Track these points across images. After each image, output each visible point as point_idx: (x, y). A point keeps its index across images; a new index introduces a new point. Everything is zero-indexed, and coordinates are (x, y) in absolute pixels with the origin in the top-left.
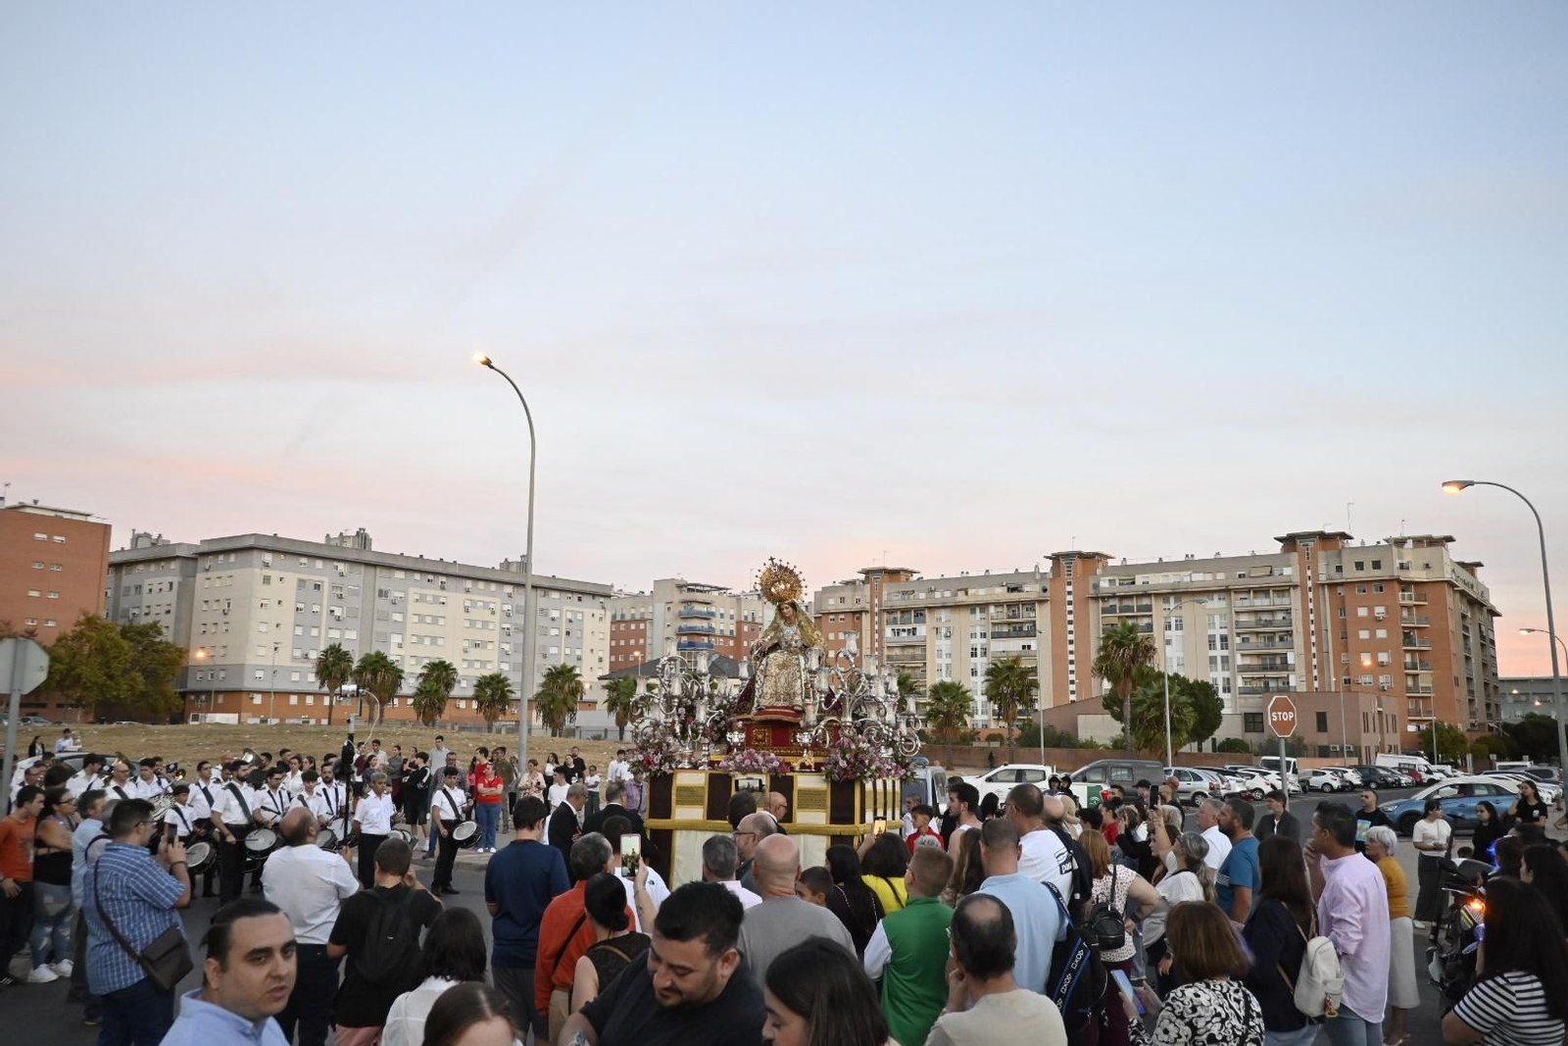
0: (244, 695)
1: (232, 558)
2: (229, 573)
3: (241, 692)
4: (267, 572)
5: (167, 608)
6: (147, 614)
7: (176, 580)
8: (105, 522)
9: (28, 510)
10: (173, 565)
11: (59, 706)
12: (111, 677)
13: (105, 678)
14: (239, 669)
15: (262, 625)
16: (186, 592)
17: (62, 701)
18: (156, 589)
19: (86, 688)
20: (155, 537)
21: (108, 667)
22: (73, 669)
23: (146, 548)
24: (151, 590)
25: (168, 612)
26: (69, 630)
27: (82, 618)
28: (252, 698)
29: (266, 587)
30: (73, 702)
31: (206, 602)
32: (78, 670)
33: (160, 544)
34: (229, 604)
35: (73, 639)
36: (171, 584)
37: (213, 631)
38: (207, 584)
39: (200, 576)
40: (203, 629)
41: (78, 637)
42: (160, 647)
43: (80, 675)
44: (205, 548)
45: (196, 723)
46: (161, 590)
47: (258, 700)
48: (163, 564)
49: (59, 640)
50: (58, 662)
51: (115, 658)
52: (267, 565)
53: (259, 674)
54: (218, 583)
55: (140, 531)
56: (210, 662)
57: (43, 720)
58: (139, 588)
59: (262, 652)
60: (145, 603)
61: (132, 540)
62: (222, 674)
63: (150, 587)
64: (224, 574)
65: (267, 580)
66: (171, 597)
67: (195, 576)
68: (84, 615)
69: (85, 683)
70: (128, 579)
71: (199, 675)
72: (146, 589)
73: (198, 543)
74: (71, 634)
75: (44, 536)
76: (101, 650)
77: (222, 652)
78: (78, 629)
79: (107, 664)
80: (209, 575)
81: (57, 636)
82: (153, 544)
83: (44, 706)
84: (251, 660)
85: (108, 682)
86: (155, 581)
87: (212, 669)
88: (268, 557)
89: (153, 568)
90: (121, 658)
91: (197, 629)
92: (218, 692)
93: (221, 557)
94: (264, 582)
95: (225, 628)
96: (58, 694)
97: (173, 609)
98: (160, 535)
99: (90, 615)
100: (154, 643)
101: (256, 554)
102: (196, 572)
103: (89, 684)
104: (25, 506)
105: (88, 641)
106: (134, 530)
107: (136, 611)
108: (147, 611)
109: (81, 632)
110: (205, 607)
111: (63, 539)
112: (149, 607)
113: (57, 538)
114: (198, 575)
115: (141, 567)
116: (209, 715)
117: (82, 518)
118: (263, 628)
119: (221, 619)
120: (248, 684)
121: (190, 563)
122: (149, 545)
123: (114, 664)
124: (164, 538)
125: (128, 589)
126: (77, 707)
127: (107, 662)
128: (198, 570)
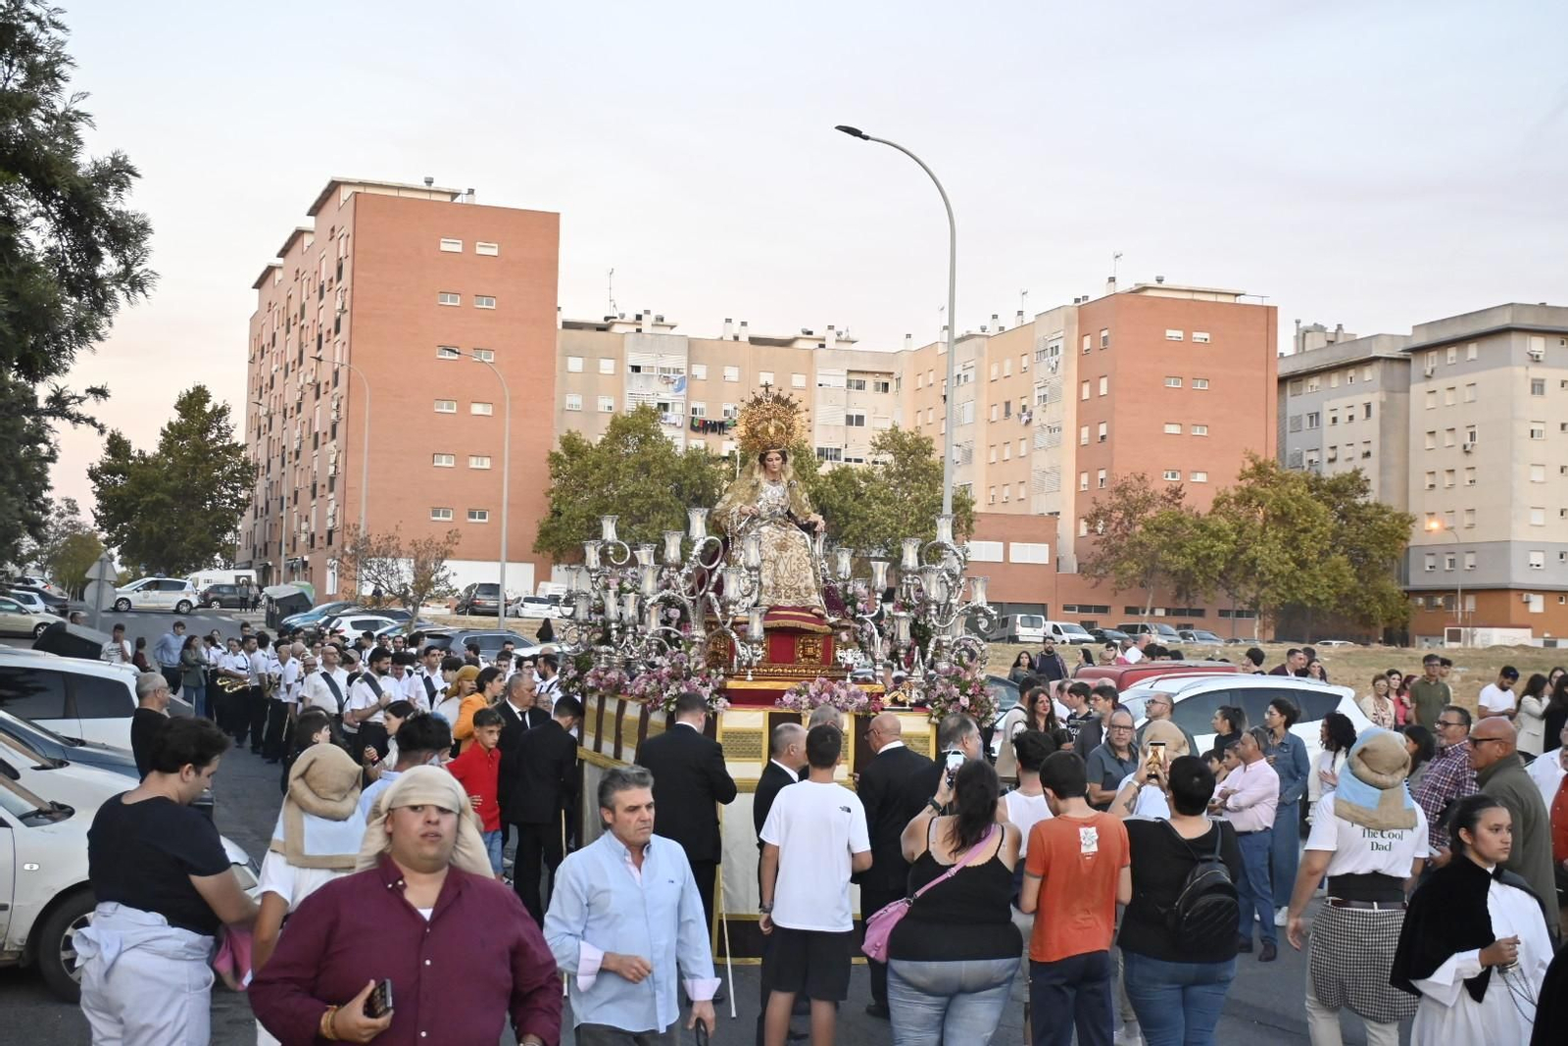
0: (1513, 596)
1: (1472, 351)
2: (1471, 378)
3: (1507, 590)
4: (1537, 372)
5: (1365, 449)
6: (1332, 460)
7: (1376, 399)
8: (1267, 303)
9: (1150, 293)
10: (1369, 374)
11: (1223, 613)
12: (1302, 564)
13: (1292, 565)
14: (1501, 549)
15: (1535, 469)
16: (1394, 420)
17: (1228, 604)
18: (1343, 417)
19: (1263, 584)
20: (1332, 329)
21: (1297, 548)
22: (1243, 551)
23: (1320, 349)
24: (1334, 420)
25: (1367, 455)
26: (1231, 486)
27: (1249, 465)
28: (1527, 602)
29: (1537, 399)
30: (1246, 607)
31: (1432, 433)
32: (1251, 553)
33: (1341, 340)
34: (1472, 436)
35: (1237, 502)
36: (1368, 407)
37: (1447, 484)
38: (1430, 402)
39: (1418, 389)
40: (1428, 481)
41: (1245, 498)
42: (1369, 512)
43: (1253, 561)
44: (1422, 340)
45: (1455, 645)
46: (1351, 418)
47: (1537, 604)
48: (1351, 373)
49: (1217, 504)
50: (1219, 539)
51: (1305, 531)
52: (1536, 360)
53: (1537, 558)
54: (1449, 398)
55: (1306, 323)
56: (1450, 539)
57: (1208, 635)
58: (1315, 417)
59: (1538, 518)
60: (1327, 443)
61: (1297, 337)
62: (1470, 560)
63: (1334, 414)
64: (1460, 381)
65: (1538, 387)
66: (1370, 429)
67: (1408, 391)
68: (1252, 460)
69: (1262, 574)
70: (1299, 403)
71: (1429, 561)
72: (1326, 418)
73: (1409, 332)
74: (1233, 493)
75: (1180, 334)
76: (1283, 518)
77: (1467, 520)
78: (1244, 484)
79: (1291, 543)
80: (1432, 385)
81: (1212, 495)
82: (1330, 342)
83: (1200, 613)
84: (1520, 533)
85: (1298, 573)
86: (1340, 403)
87: (1452, 553)
88: (1537, 344)
89: (1335, 380)
90: (1315, 532)
91: (1418, 481)
92: (1467, 591)
93: (1452, 352)
94: (1533, 392)
95: (1468, 476)
96: (1222, 593)
97: (1374, 449)
98: (1340, 327)
99: (1261, 459)
100: (1356, 506)
101: (1515, 340)
102: (1409, 384)
103: (1268, 577)
104: (1145, 288)
105: (1260, 504)
106: (1298, 322)
107: (1314, 456)
108: (1332, 456)
109: (1248, 490)
110: (1429, 443)
111: (1206, 335)
112: (1334, 448)
113: (1199, 336)
114: (1413, 388)
115: (1315, 381)
116: (1480, 631)
117: (1230, 300)
118: (1538, 475)
119: (1459, 461)
120: (1519, 577)
121: (1398, 368)
122: (1325, 344)
123: (1305, 541)
124: (1347, 330)
125: (1298, 419)
126: (1250, 614)
127: (1294, 539)
128: (1413, 380)
